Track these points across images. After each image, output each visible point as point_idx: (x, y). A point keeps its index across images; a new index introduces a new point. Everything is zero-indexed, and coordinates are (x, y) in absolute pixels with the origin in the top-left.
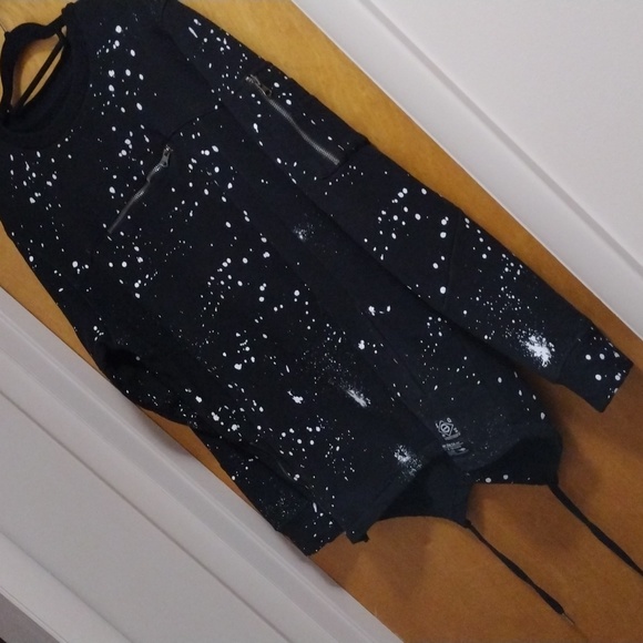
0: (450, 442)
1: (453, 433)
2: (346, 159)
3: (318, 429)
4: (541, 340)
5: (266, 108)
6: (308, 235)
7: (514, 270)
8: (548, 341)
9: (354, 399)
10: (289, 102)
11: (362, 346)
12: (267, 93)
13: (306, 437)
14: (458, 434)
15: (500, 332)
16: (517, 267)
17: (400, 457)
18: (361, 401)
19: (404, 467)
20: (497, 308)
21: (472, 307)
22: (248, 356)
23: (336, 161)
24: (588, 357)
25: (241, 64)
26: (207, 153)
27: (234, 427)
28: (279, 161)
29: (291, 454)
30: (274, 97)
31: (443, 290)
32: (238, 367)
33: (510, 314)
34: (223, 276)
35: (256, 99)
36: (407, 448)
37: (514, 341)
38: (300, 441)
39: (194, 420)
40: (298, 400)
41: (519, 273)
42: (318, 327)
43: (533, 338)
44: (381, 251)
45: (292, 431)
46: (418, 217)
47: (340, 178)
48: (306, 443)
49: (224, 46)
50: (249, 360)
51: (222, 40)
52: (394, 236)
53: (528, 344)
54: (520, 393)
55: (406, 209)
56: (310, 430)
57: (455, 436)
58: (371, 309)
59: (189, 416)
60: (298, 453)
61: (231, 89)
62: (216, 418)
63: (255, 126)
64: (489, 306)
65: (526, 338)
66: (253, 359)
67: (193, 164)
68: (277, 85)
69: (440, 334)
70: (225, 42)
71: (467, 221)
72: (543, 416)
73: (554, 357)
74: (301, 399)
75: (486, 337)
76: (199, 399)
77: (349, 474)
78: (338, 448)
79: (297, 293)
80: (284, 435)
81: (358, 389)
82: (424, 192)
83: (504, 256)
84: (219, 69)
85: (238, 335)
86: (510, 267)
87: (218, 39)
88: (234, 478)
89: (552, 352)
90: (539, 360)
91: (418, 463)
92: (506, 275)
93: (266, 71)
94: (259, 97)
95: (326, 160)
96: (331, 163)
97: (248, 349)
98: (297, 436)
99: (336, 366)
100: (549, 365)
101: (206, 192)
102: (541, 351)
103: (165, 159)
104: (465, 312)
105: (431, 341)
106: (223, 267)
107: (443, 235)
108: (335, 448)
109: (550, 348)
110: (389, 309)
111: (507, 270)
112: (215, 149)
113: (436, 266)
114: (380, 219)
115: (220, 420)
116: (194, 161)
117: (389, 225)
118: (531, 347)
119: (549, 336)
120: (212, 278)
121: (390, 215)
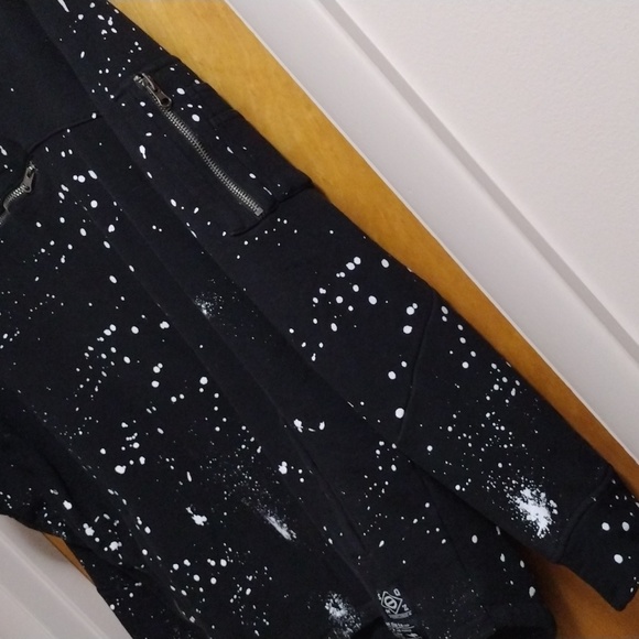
0: (396, 621)
1: (402, 611)
2: (273, 208)
3: (223, 563)
4: (538, 495)
5: (161, 124)
6: (215, 310)
7: (506, 388)
8: (548, 498)
9: (275, 528)
10: (196, 118)
11: (283, 469)
12: (165, 101)
13: (206, 572)
14: (408, 613)
15: (479, 481)
16: (511, 385)
17: (332, 610)
18: (284, 532)
19: (337, 625)
20: (478, 442)
21: (441, 440)
22: (135, 454)
23: (258, 211)
24: (606, 527)
25: (130, 56)
26: (82, 179)
27: (114, 546)
28: (174, 203)
29: (184, 593)
30: (173, 108)
31: (400, 413)
32: (120, 470)
33: (496, 454)
34: (104, 347)
35: (146, 110)
36: (343, 598)
37: (499, 495)
38: (197, 578)
39: (62, 529)
40: (199, 520)
41: (513, 393)
42: (231, 428)
43: (527, 492)
44: (312, 348)
45: (187, 563)
46: (373, 300)
47: (261, 236)
48: (205, 582)
49: (108, 28)
50: (137, 461)
51: (107, 19)
52: (334, 327)
53: (519, 501)
54: (503, 558)
55: (356, 288)
56: (213, 563)
57: (403, 616)
58: (298, 423)
59: (54, 524)
60: (193, 594)
61: (110, 92)
62: (89, 531)
63: (142, 149)
64: (467, 440)
65: (517, 492)
66: (142, 460)
67: (64, 192)
68: (181, 91)
69: (394, 468)
70: (110, 22)
71: (445, 310)
72: (532, 591)
73: (557, 522)
74: (204, 519)
75: (458, 487)
76: (68, 505)
77: (261, 627)
78: (248, 591)
79: (204, 381)
80: (176, 567)
81: (279, 516)
82: (385, 263)
83: (494, 366)
84: (95, 61)
85: (124, 425)
86: (501, 384)
87: (101, 17)
88: (113, 607)
89: (553, 516)
90: (533, 527)
91: (357, 621)
92: (494, 395)
93: (168, 69)
94: (151, 107)
95: (245, 208)
96: (252, 213)
97: (136, 445)
98: (193, 570)
99: (252, 483)
100: (547, 536)
101: (83, 232)
102: (537, 512)
103: (28, 181)
104: (430, 448)
105: (380, 477)
106: (104, 336)
107: (408, 330)
108: (244, 590)
109: (550, 509)
110: (322, 426)
111: (496, 387)
112: (93, 175)
113: (392, 375)
114: (315, 300)
115: (95, 535)
116: (65, 188)
117: (328, 310)
118: (522, 506)
119: (551, 490)
120: (91, 349)
121: (331, 296)
